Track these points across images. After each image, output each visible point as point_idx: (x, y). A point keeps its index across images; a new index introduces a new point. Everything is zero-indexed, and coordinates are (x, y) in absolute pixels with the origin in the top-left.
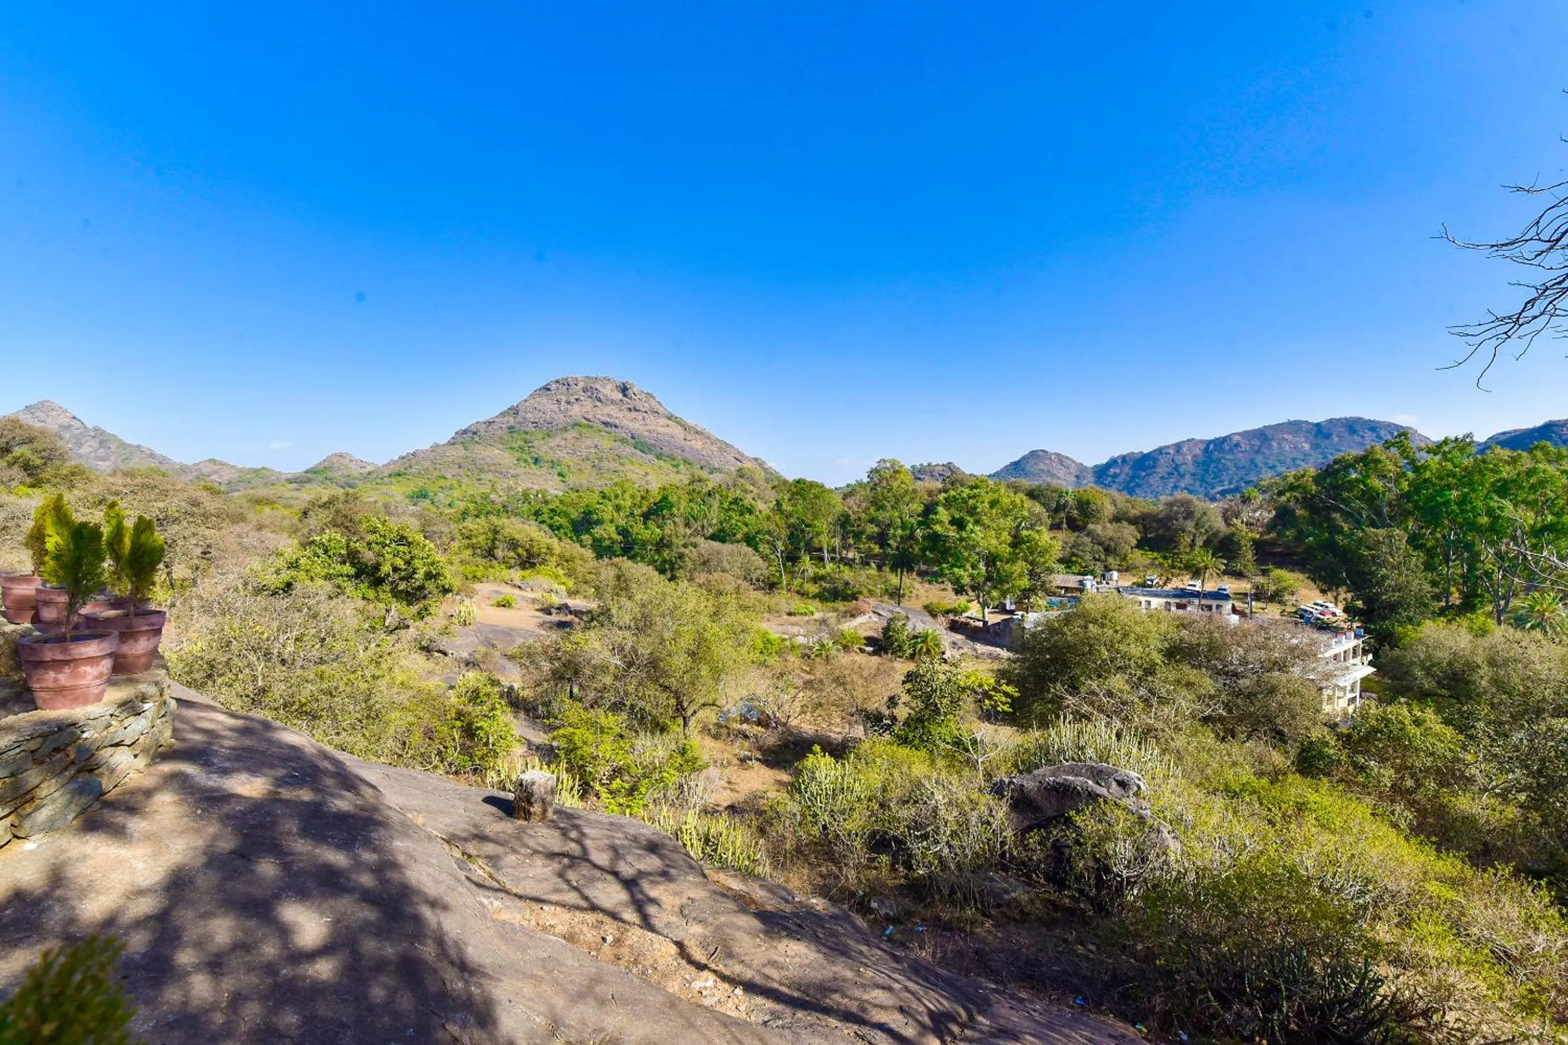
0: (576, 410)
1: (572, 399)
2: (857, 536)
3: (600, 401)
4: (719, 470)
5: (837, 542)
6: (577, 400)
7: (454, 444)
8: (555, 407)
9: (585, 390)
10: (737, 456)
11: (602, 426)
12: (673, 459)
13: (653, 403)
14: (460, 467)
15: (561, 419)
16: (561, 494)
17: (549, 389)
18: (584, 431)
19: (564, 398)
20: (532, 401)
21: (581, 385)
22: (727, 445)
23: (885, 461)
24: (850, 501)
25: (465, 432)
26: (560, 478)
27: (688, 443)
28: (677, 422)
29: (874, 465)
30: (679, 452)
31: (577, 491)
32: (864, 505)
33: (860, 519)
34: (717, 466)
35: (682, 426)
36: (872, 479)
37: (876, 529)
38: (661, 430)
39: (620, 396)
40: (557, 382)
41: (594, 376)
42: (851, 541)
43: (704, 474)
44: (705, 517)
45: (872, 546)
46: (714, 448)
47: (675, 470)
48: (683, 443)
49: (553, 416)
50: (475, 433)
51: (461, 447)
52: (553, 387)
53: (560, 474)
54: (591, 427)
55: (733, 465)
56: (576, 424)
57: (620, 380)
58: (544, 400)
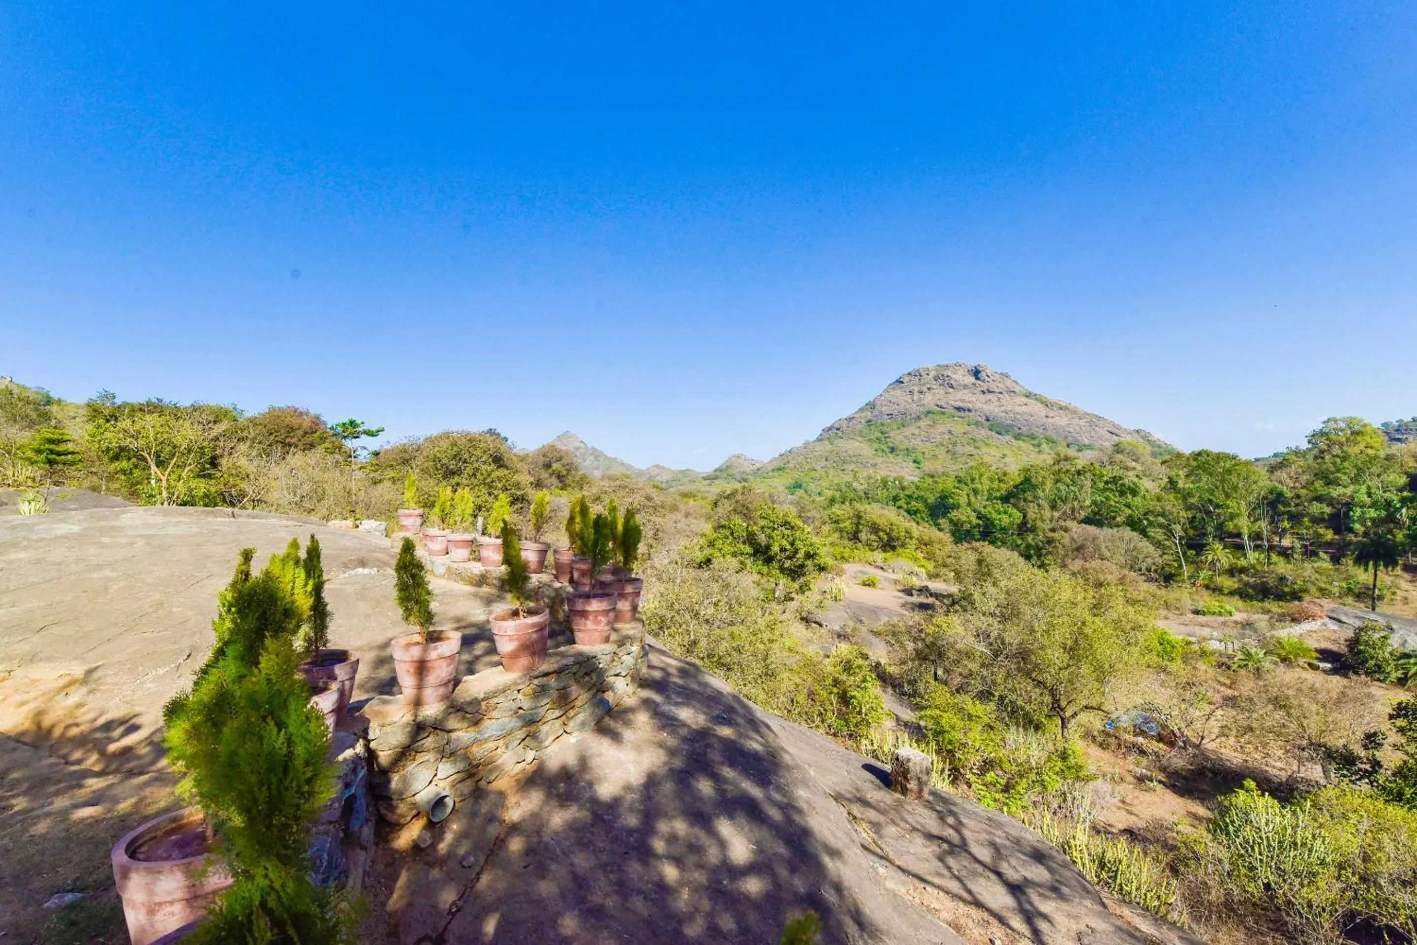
0: (929, 399)
1: (924, 389)
2: (1295, 518)
3: (952, 387)
4: (1090, 447)
5: (1264, 526)
6: (929, 389)
7: (821, 440)
8: (908, 398)
9: (936, 379)
10: (1112, 429)
11: (955, 412)
12: (1034, 439)
13: (1009, 383)
14: (827, 460)
15: (914, 409)
16: (916, 479)
17: (902, 383)
18: (938, 417)
19: (916, 389)
20: (887, 395)
21: (932, 374)
22: (1099, 418)
23: (1336, 421)
24: (1283, 475)
25: (830, 429)
26: (916, 465)
27: (1050, 420)
28: (1036, 399)
29: (1318, 427)
30: (1041, 431)
31: (932, 476)
32: (1304, 478)
33: (1298, 496)
34: (1087, 442)
35: (1042, 402)
36: (1315, 445)
37: (1328, 510)
38: (1018, 409)
39: (973, 379)
40: (910, 374)
41: (944, 363)
42: (1286, 524)
43: (1072, 452)
44: (1076, 499)
45: (1321, 531)
46: (1082, 423)
47: (1037, 450)
48: (1045, 420)
49: (908, 406)
50: (838, 429)
51: (826, 442)
52: (906, 379)
53: (915, 461)
54: (943, 413)
55: (1106, 440)
56: (929, 412)
57: (972, 363)
58: (898, 393)
